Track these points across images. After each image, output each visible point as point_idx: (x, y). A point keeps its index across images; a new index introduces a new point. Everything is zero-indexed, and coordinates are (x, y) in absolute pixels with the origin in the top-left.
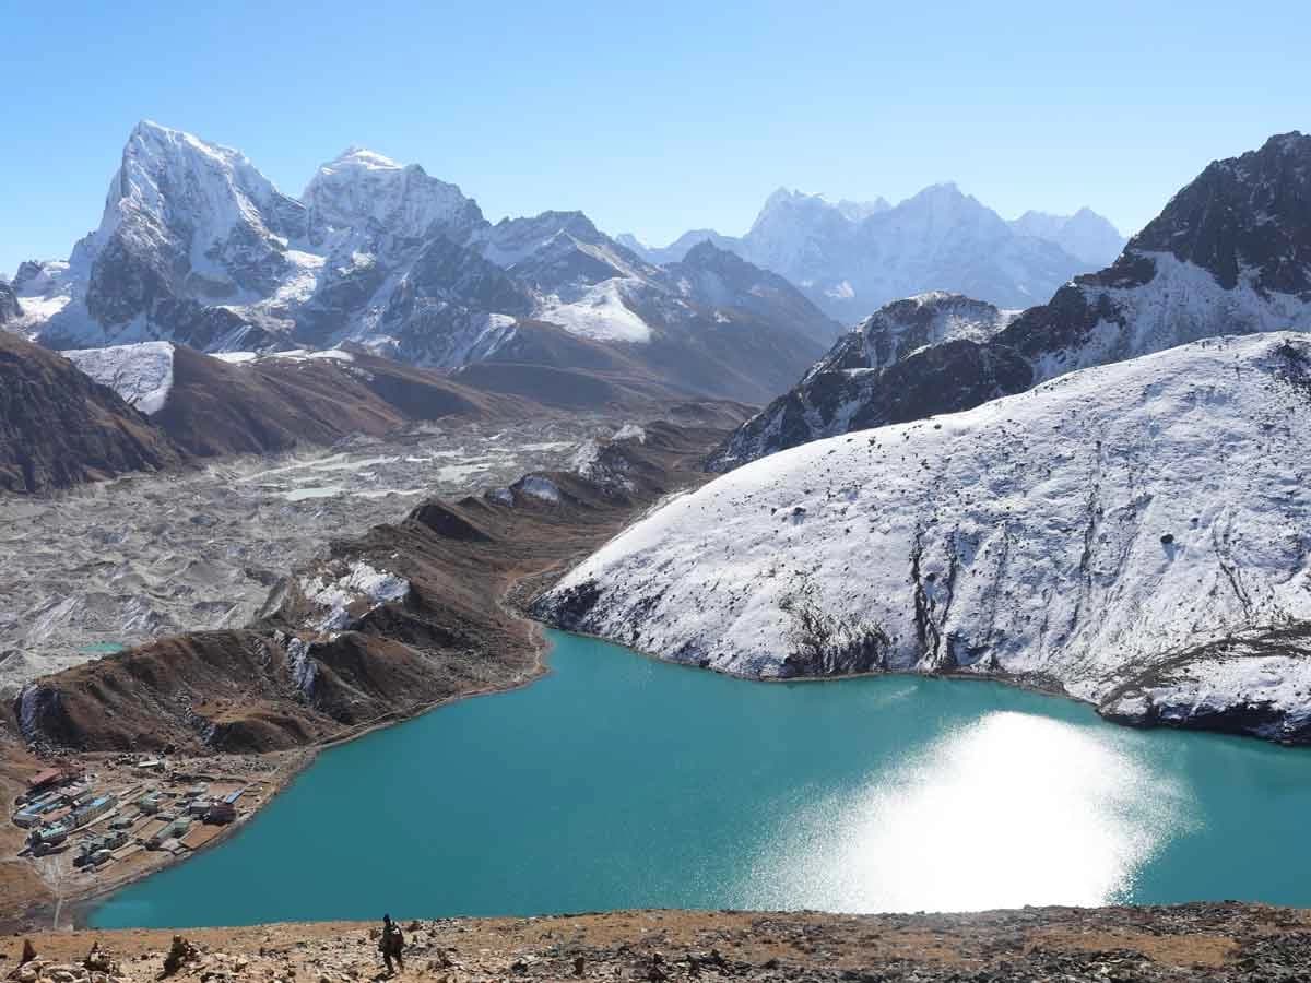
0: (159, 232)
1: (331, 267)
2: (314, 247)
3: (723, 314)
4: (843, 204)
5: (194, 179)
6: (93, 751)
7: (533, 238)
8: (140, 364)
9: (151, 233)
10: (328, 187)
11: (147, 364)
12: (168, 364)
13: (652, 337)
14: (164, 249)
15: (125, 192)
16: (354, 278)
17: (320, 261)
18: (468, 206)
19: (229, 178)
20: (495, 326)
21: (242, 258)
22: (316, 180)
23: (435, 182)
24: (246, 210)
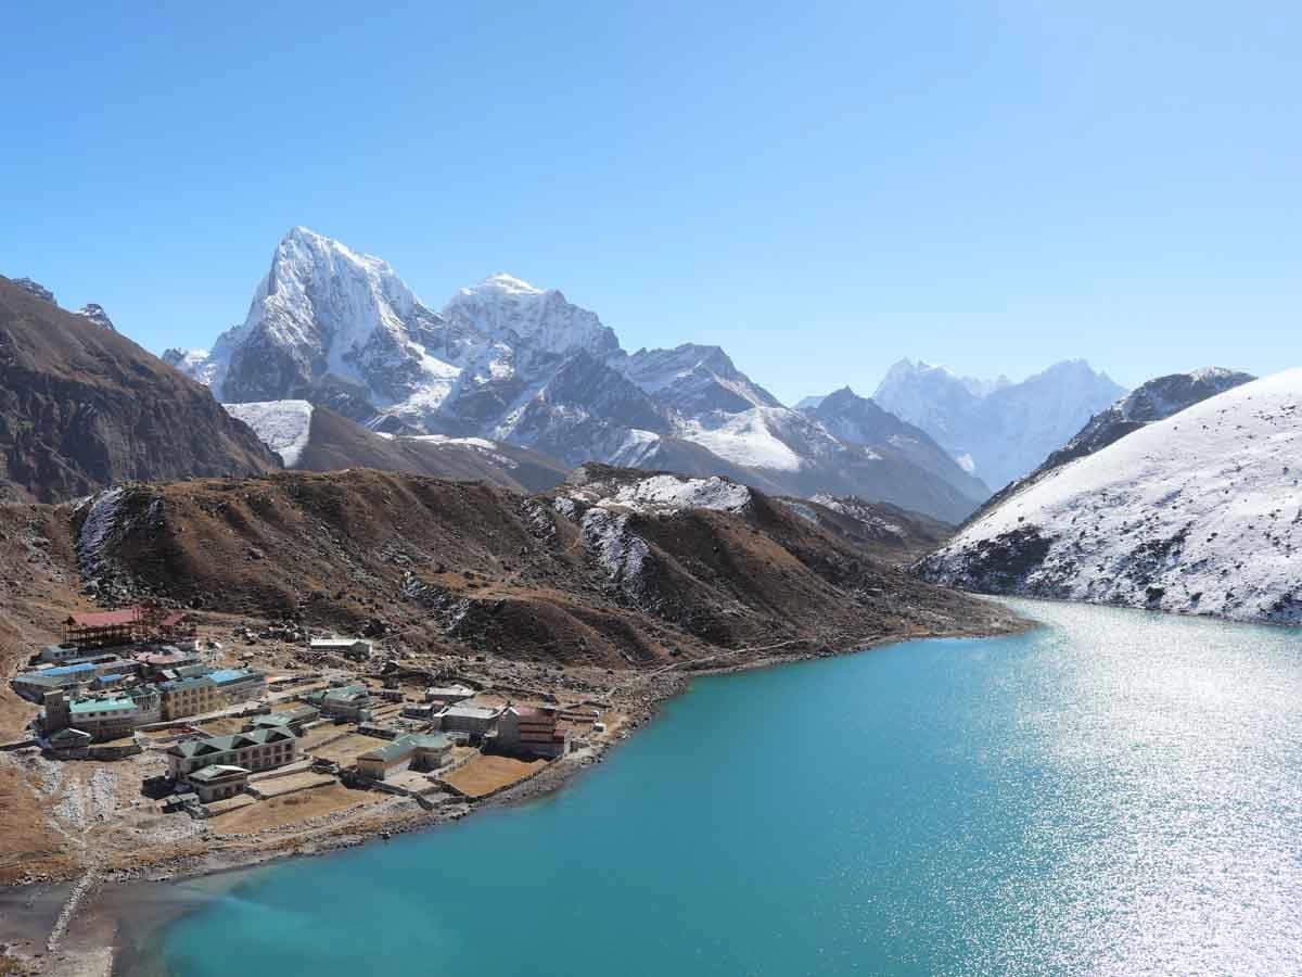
0: (300, 332)
1: (467, 377)
2: (452, 356)
3: (875, 450)
4: (965, 378)
5: (339, 285)
6: (215, 609)
7: (671, 369)
8: (276, 421)
9: (291, 331)
10: (468, 307)
11: (284, 420)
12: (306, 422)
13: (802, 466)
14: (304, 348)
15: (272, 290)
16: (491, 388)
17: (456, 372)
18: (605, 333)
19: (374, 287)
20: (636, 441)
21: (379, 364)
22: (454, 300)
23: (574, 308)
24: (388, 318)
